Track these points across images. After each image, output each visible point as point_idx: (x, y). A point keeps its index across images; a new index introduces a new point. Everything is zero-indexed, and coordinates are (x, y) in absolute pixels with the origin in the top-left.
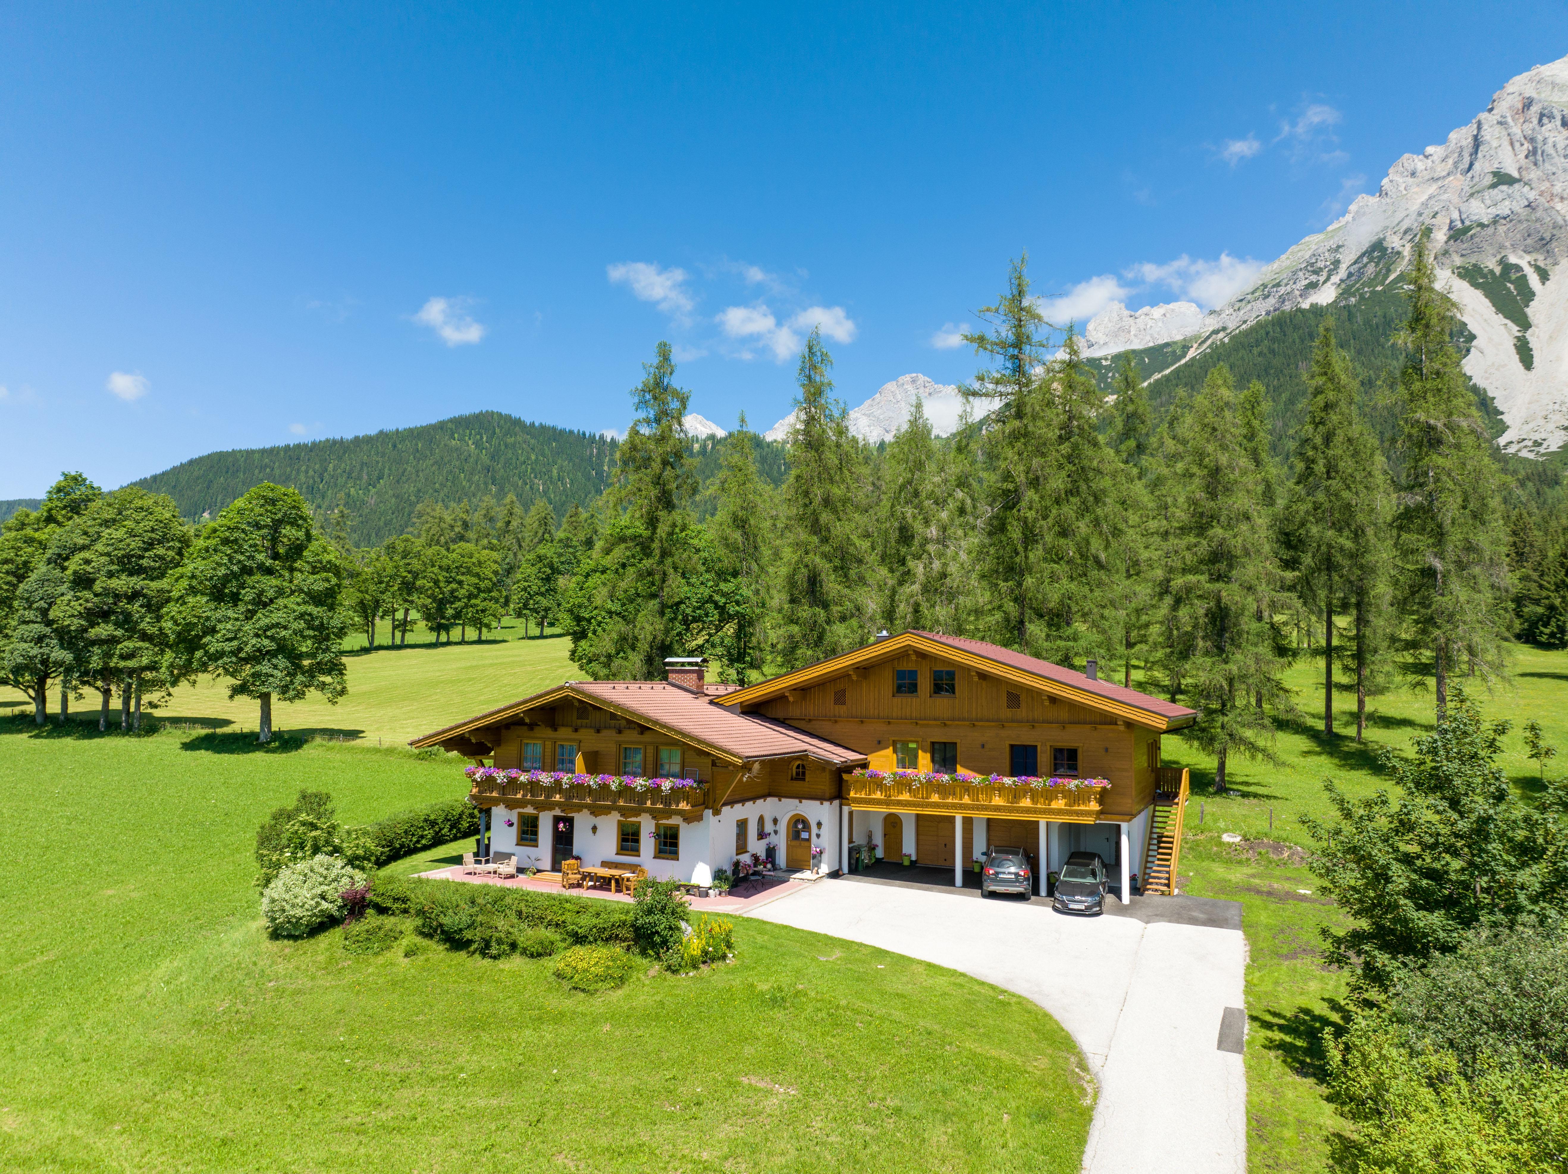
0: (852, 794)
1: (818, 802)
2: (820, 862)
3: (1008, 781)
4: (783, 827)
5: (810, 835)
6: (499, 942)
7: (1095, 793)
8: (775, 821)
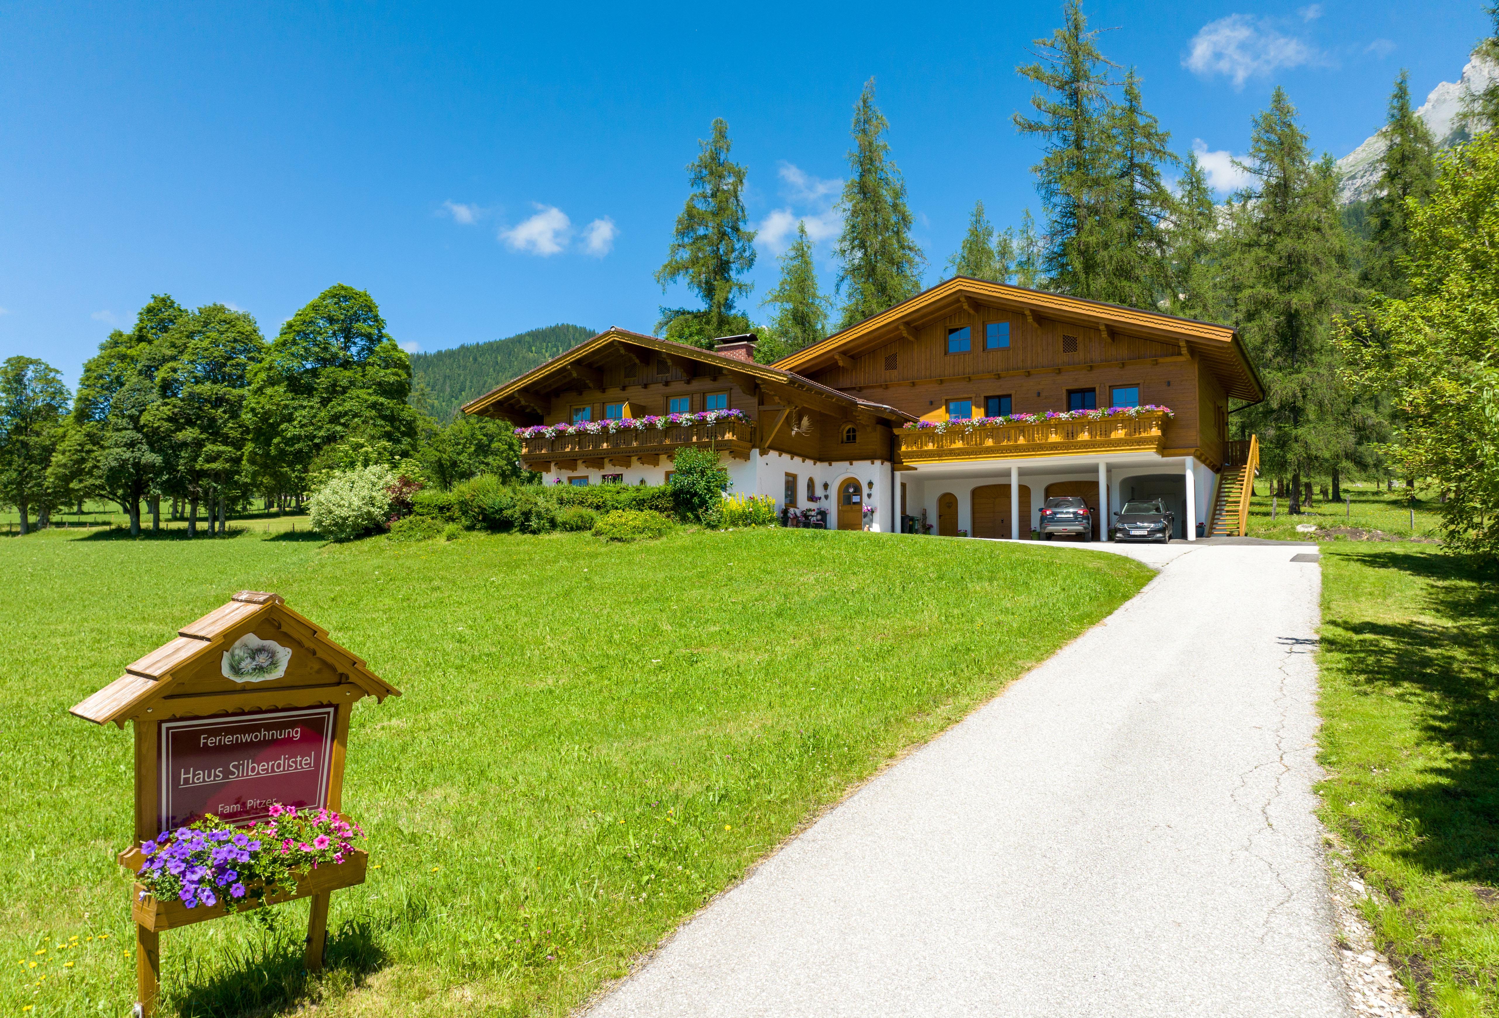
0: (903, 448)
1: (869, 462)
2: (872, 521)
3: (1064, 416)
4: (833, 492)
5: (861, 499)
6: (539, 516)
7: (1156, 419)
8: (826, 486)
